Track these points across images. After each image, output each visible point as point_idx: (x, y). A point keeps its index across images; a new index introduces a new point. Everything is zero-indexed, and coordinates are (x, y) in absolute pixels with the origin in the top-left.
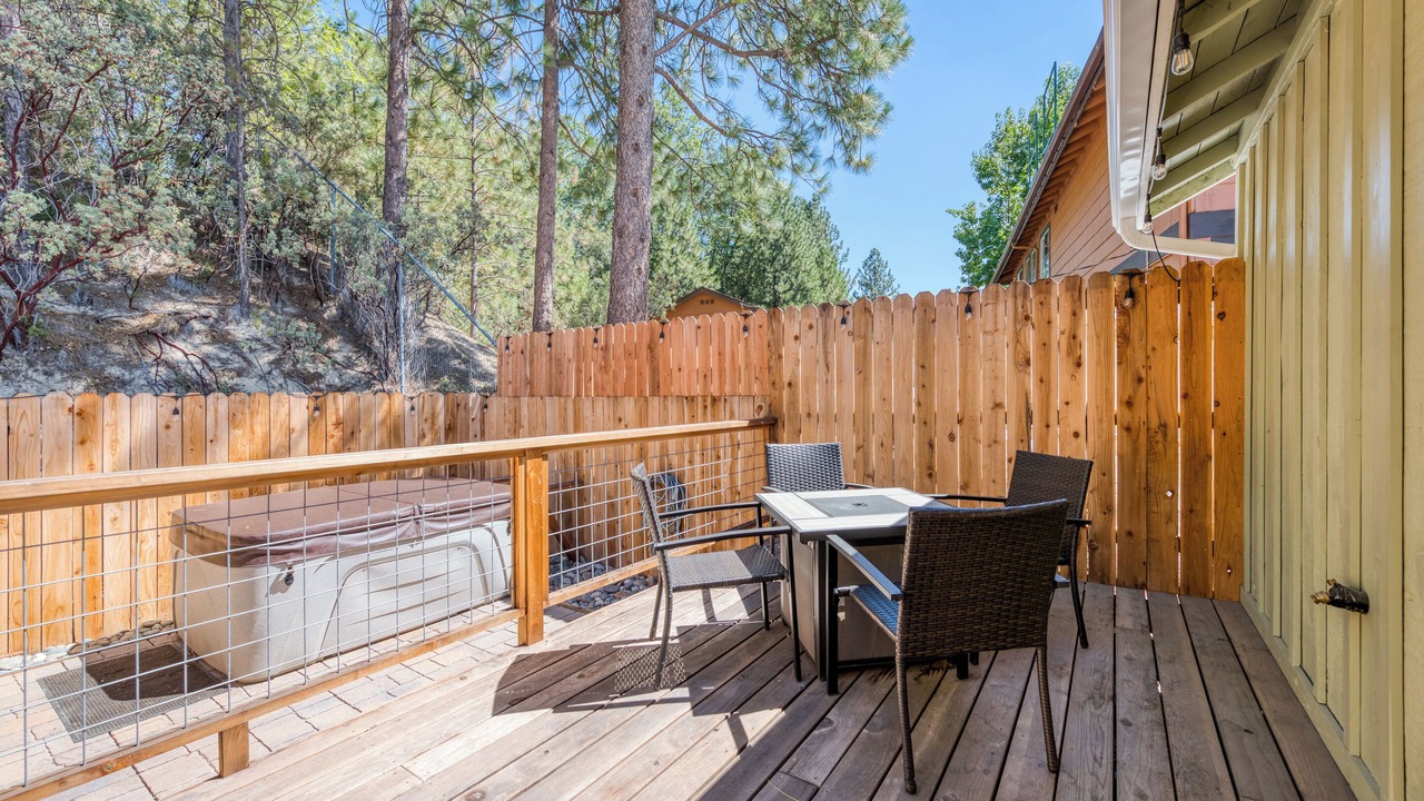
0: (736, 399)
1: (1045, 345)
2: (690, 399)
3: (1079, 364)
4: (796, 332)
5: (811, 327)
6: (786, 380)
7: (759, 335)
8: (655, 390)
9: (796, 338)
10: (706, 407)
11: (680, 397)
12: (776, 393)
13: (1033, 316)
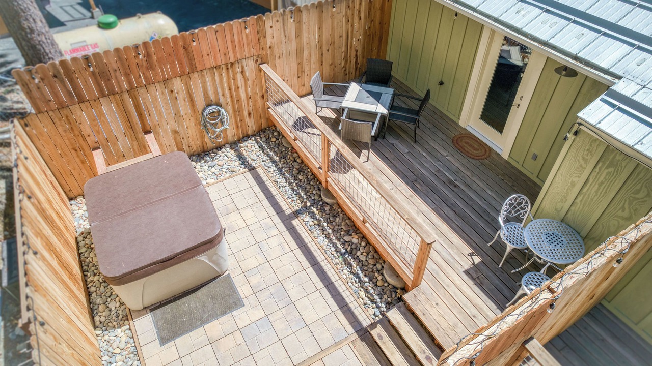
0: (244, 60)
1: (353, 15)
2: (218, 67)
3: (360, 19)
4: (271, 25)
5: (277, 21)
6: (268, 46)
7: (253, 28)
8: (193, 69)
9: (271, 27)
10: (228, 68)
11: (211, 69)
12: (264, 53)
13: (350, 6)
